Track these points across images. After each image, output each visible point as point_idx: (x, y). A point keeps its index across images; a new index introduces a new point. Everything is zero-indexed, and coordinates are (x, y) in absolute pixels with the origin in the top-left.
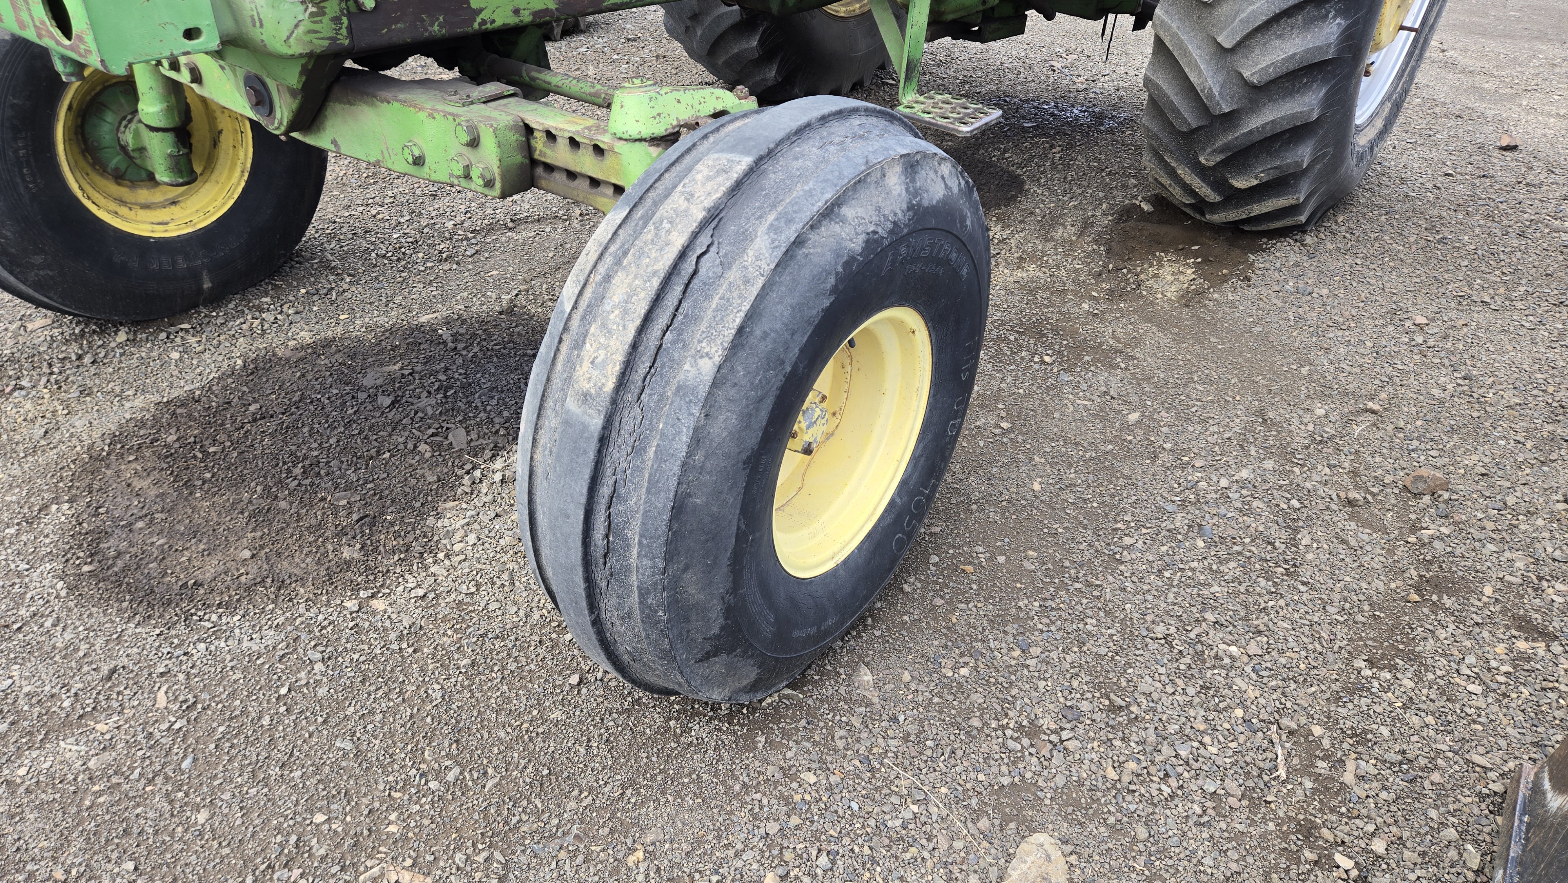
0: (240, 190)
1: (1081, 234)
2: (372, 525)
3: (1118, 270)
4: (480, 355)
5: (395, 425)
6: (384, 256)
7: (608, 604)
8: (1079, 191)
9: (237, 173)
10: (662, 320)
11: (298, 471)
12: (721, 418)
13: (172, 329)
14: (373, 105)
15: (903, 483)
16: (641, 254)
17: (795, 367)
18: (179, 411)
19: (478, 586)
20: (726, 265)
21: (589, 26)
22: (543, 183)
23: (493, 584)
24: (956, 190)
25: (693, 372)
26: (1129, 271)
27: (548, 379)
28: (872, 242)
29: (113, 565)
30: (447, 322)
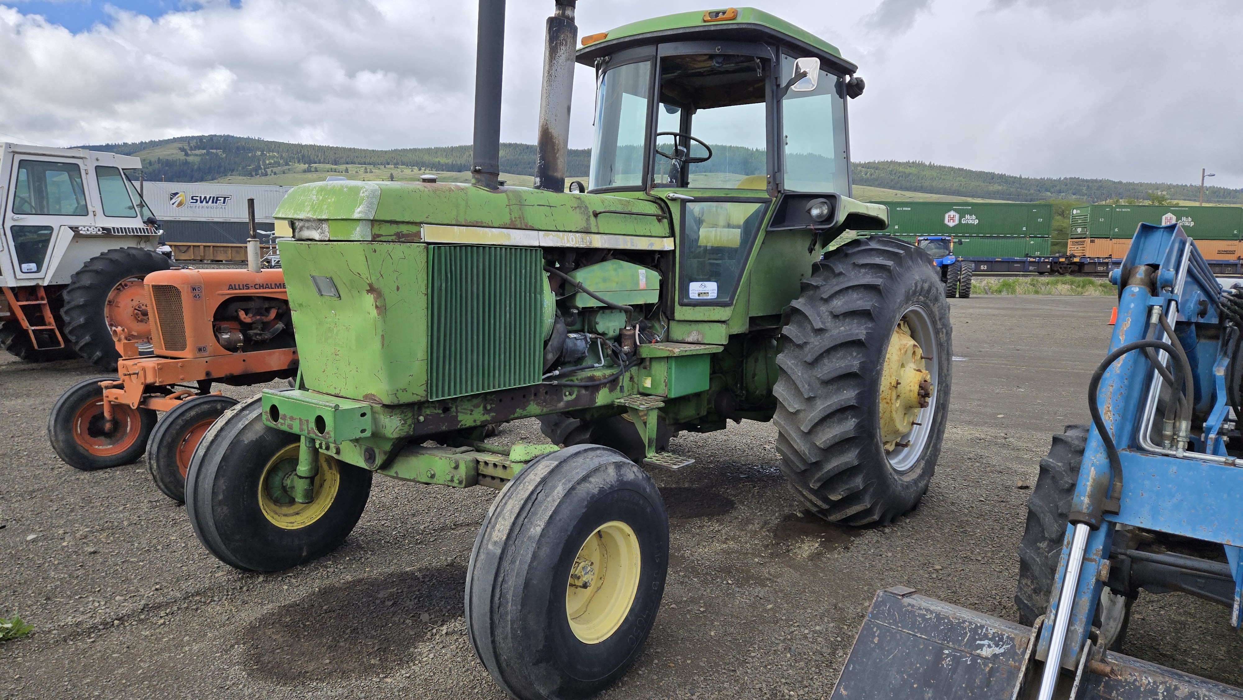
0: (328, 507)
1: (762, 528)
2: (384, 651)
3: (778, 544)
4: (436, 584)
5: (394, 613)
6: (388, 542)
7: (498, 632)
8: (765, 508)
9: (329, 499)
10: (524, 514)
11: (348, 631)
12: (544, 549)
13: (284, 576)
14: (417, 456)
15: (632, 610)
16: (518, 493)
17: (572, 533)
18: (290, 609)
19: (434, 674)
20: (547, 496)
21: (500, 432)
22: (482, 482)
23: (442, 672)
24: (641, 477)
25: (534, 531)
26: (784, 544)
27: (482, 541)
28: (601, 490)
29: (267, 666)
30: (420, 570)
